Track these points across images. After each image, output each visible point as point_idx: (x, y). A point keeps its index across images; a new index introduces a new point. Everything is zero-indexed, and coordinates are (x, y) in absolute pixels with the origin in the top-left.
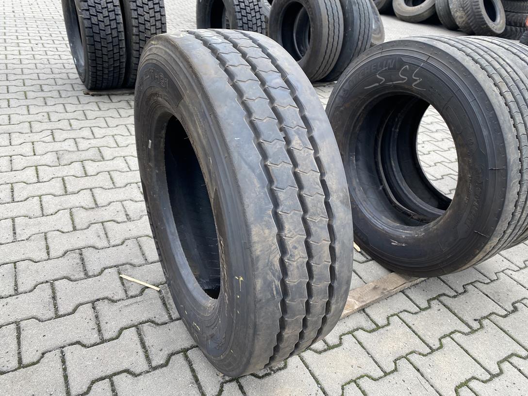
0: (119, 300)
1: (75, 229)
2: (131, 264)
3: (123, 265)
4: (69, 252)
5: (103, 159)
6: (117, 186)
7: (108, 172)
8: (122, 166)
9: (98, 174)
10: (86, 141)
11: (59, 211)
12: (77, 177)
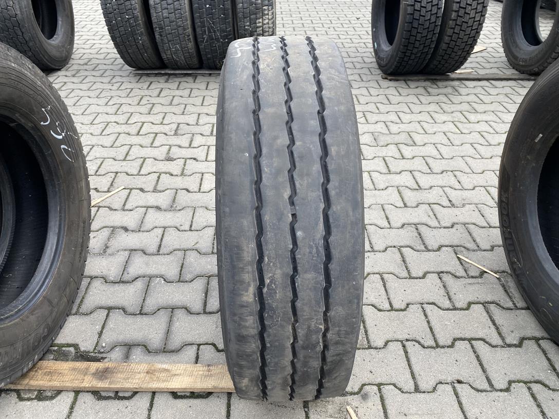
0: (461, 277)
1: (406, 206)
2: (465, 247)
3: (458, 246)
4: (406, 225)
5: (415, 144)
6: (435, 172)
7: (423, 157)
8: (435, 153)
9: (413, 158)
10: (395, 125)
11: (388, 187)
12: (396, 159)
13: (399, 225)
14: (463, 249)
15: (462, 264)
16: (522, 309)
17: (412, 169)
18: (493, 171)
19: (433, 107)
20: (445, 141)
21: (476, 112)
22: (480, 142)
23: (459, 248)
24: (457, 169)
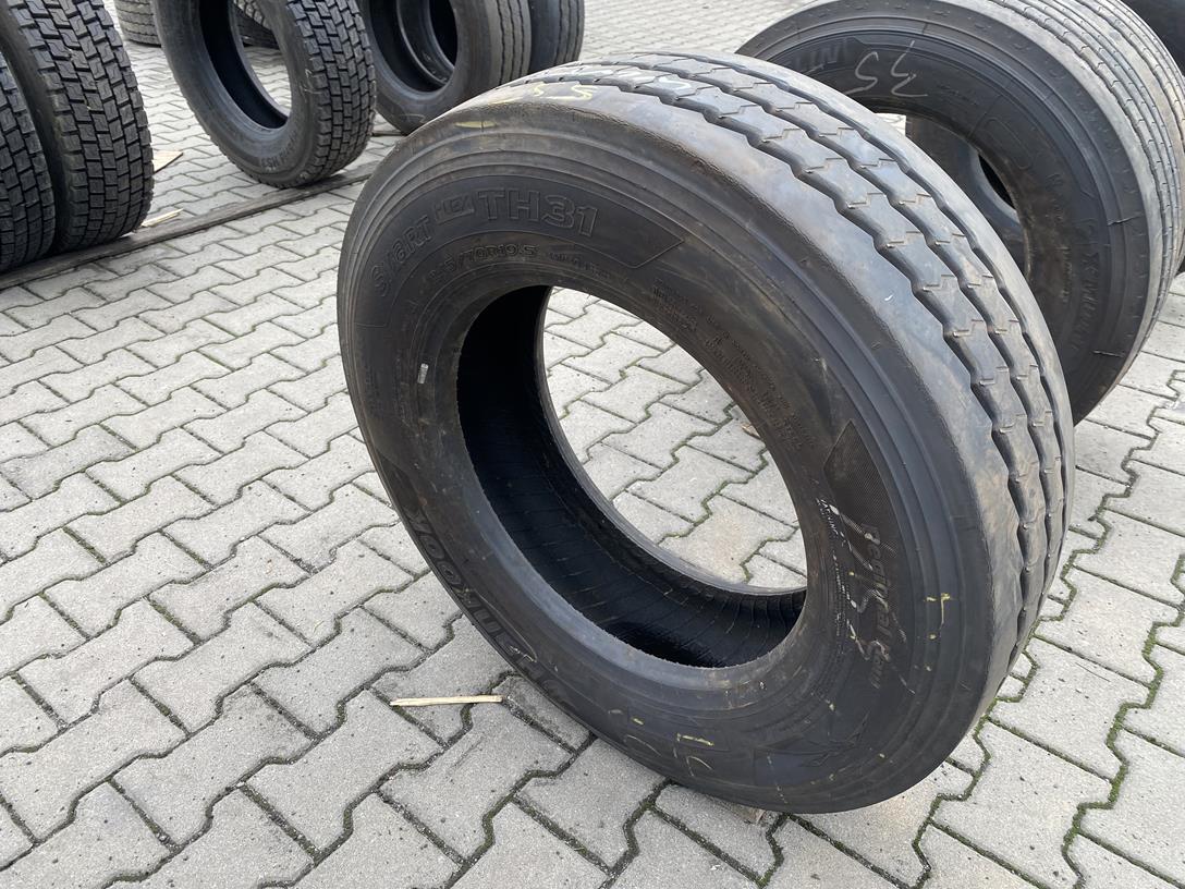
0: (431, 760)
1: (197, 641)
2: (394, 669)
3: (377, 677)
4: (226, 701)
5: (134, 449)
6: (220, 502)
7: (171, 474)
8: (195, 449)
9: (148, 488)
10: (52, 418)
11: (120, 611)
12: (102, 514)
13: (208, 710)
14: (391, 676)
15: (412, 721)
16: (585, 746)
17: (159, 521)
18: (347, 433)
19: (131, 331)
20: (206, 407)
21: (237, 306)
22: (283, 376)
23: (382, 680)
24: (269, 468)
